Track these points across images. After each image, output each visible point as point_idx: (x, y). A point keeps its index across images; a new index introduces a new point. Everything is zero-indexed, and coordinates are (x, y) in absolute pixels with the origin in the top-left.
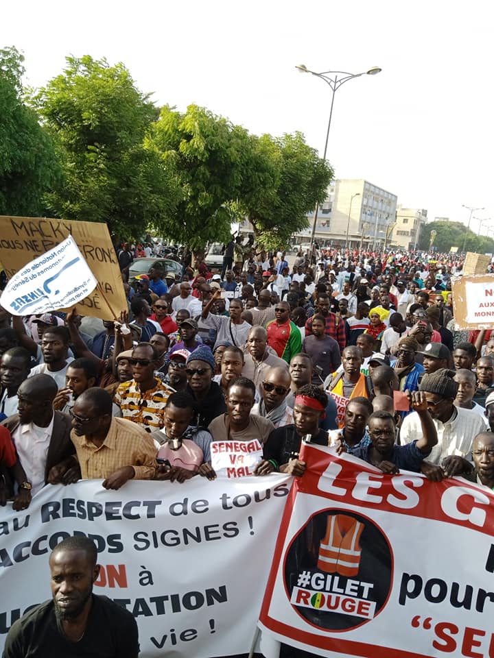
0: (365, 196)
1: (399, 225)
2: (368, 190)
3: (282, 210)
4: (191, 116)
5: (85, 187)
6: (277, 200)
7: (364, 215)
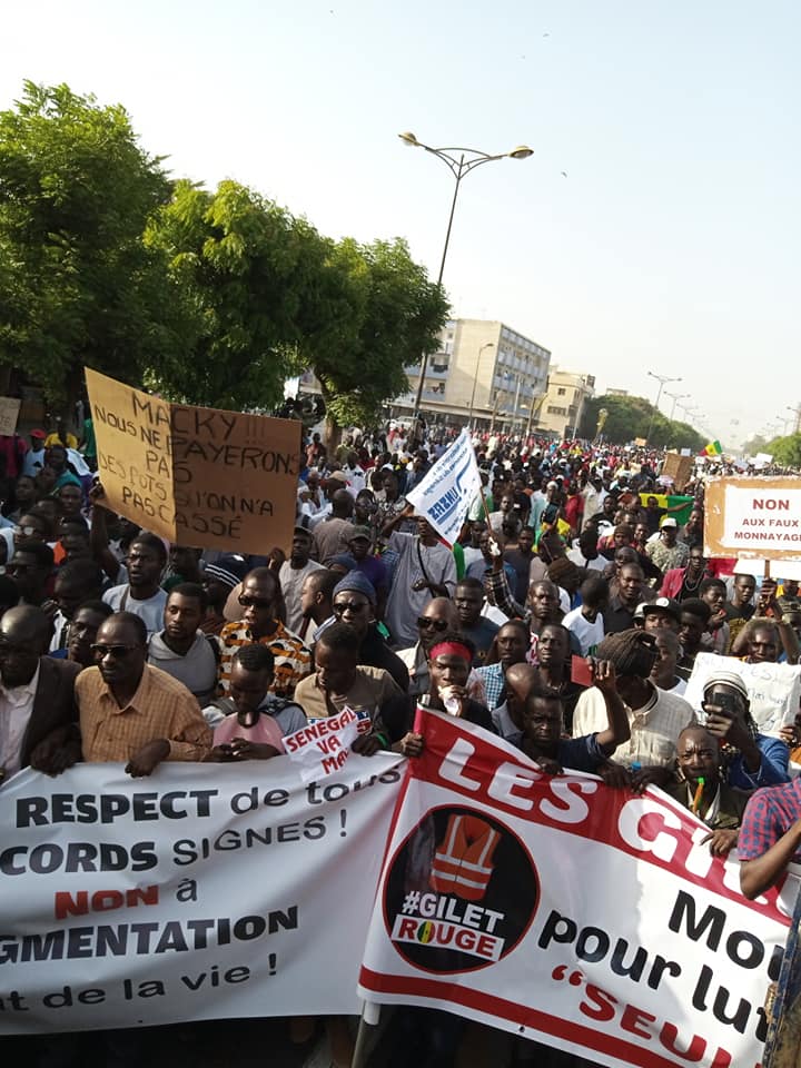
0: (501, 348)
1: (552, 398)
2: (507, 340)
3: (368, 362)
4: (223, 200)
5: (40, 301)
7: (498, 378)
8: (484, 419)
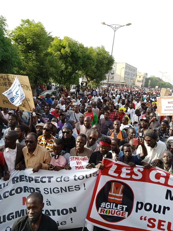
0: (126, 68)
1: (138, 78)
2: (127, 66)
3: (97, 74)
5: (28, 65)
6: (95, 70)
7: (125, 75)
8: (123, 84)
